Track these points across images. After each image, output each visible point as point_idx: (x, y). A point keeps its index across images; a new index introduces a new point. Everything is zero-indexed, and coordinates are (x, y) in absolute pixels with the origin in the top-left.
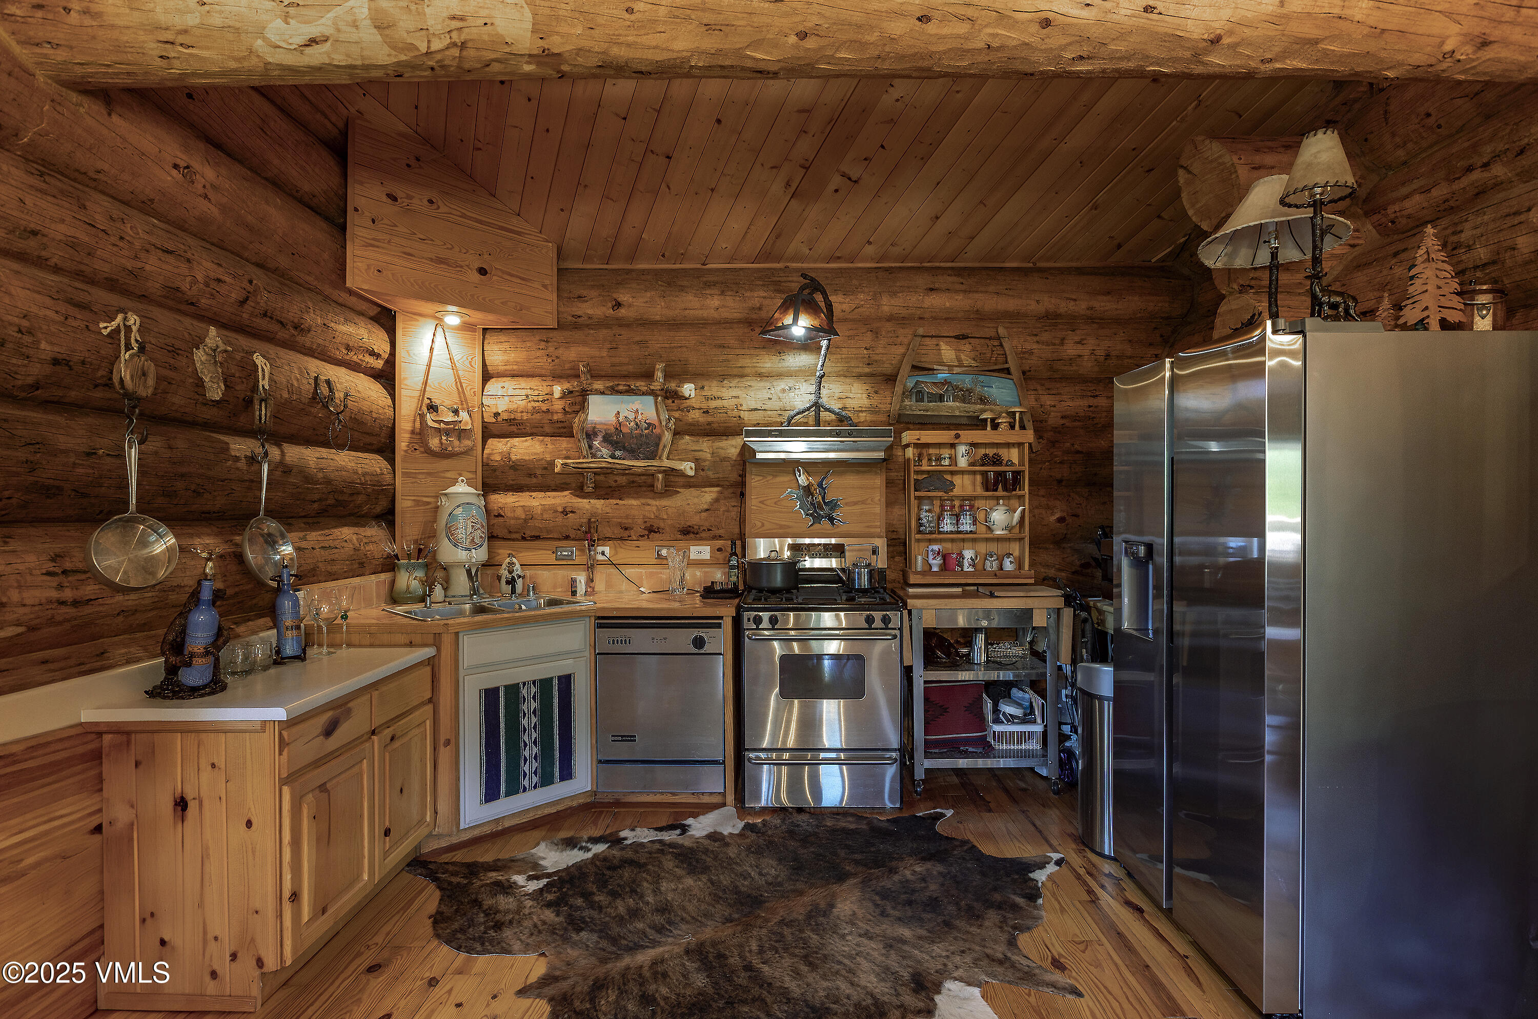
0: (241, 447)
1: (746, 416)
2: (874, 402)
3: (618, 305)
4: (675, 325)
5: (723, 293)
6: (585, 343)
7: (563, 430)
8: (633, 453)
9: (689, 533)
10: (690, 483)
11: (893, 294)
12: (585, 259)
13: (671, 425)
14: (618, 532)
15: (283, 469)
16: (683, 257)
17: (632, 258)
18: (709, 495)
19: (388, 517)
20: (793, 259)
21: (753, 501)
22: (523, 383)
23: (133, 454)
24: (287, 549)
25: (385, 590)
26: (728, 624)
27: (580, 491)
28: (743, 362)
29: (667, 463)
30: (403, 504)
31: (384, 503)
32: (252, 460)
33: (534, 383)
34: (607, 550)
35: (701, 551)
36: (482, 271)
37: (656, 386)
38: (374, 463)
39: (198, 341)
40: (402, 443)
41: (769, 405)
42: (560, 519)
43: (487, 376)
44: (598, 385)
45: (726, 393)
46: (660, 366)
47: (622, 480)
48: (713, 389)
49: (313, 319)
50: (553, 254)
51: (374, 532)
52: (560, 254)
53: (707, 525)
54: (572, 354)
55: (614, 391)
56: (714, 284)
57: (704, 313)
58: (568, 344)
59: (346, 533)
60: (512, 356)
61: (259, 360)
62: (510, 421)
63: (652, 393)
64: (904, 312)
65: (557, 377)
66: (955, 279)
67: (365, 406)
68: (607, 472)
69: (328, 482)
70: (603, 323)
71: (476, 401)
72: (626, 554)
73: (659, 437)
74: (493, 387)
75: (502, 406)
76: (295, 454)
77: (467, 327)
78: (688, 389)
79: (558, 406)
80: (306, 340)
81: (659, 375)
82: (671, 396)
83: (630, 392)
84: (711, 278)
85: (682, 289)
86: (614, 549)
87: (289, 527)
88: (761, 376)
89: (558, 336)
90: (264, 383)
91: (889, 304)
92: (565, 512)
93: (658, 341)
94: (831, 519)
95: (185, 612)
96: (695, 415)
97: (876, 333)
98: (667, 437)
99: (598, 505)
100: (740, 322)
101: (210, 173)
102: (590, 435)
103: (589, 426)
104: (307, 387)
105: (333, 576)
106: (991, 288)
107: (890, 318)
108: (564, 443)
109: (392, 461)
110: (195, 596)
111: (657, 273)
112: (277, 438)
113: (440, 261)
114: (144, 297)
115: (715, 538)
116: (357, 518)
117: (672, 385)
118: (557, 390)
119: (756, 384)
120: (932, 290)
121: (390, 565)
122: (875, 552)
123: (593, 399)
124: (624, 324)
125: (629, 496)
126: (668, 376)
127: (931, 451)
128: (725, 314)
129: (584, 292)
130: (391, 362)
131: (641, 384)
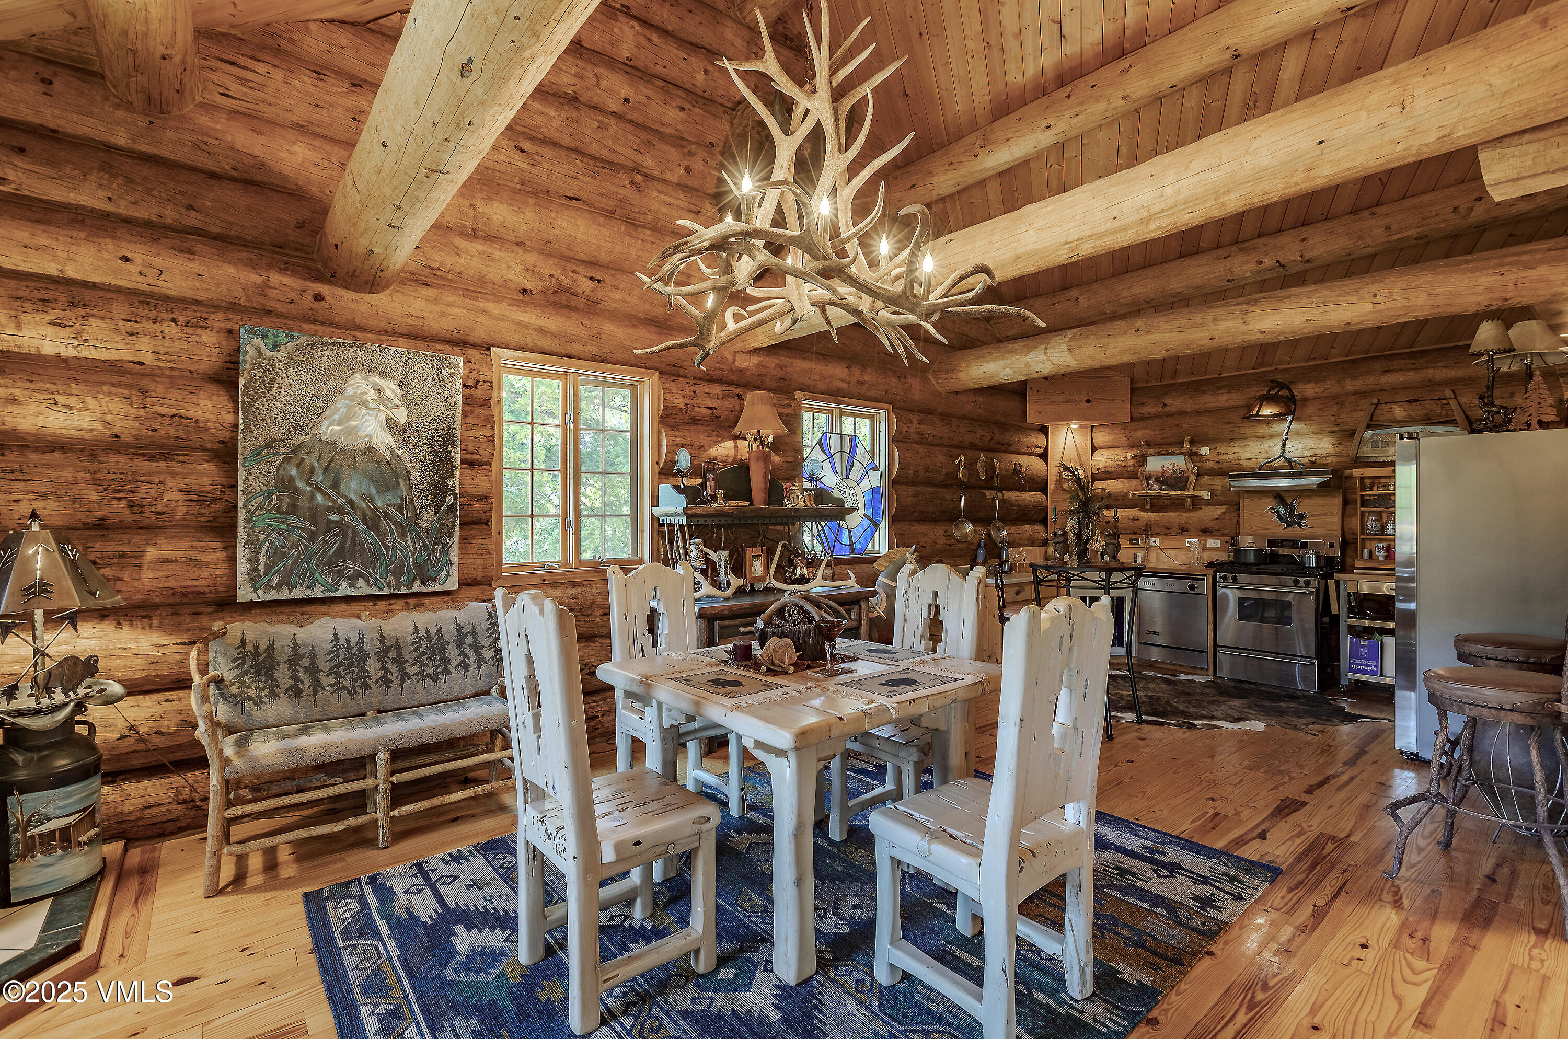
0: (990, 494)
1: (1244, 463)
2: (1338, 450)
3: (1166, 405)
4: (1199, 413)
5: (1229, 392)
6: (1146, 428)
7: (1133, 476)
8: (1172, 487)
9: (1206, 532)
10: (1209, 503)
11: (1355, 378)
12: (1147, 381)
13: (1195, 471)
14: (1164, 531)
15: (1003, 501)
16: (1205, 373)
17: (1174, 377)
18: (1221, 509)
19: (1044, 522)
20: (1280, 364)
21: (1245, 514)
22: (1113, 451)
23: (963, 500)
24: (1005, 533)
25: (1043, 554)
26: (1210, 578)
27: (1143, 509)
28: (1243, 431)
29: (1192, 492)
30: (1051, 515)
31: (1043, 515)
32: (994, 499)
33: (1119, 451)
34: (1157, 540)
35: (1214, 543)
36: (1088, 401)
37: (1184, 450)
38: (1038, 496)
39: (978, 459)
40: (1051, 486)
41: (1260, 456)
42: (1131, 523)
43: (1094, 449)
44: (1151, 451)
45: (1231, 450)
46: (1187, 438)
47: (1167, 502)
48: (1222, 448)
49: (1014, 439)
50: (1128, 383)
51: (1039, 528)
52: (1132, 381)
53: (1217, 528)
54: (1139, 434)
55: (1159, 454)
56: (1224, 387)
57: (1219, 404)
58: (1136, 429)
59: (1027, 527)
60: (1107, 438)
61: (995, 461)
62: (1106, 472)
63: (1182, 454)
64: (1366, 388)
65: (1131, 447)
66: (1408, 361)
67: (1035, 472)
68: (1158, 497)
69: (1019, 506)
70: (1158, 416)
71: (1088, 463)
72: (1169, 542)
73: (1188, 478)
74: (1097, 455)
75: (1101, 465)
76: (1009, 495)
77: (1081, 427)
78: (1205, 450)
79: (1131, 463)
80: (1011, 449)
81: (1187, 444)
82: (1193, 455)
83: (1168, 454)
84: (1222, 384)
85: (1203, 392)
86: (1162, 541)
87: (1005, 524)
88: (1258, 437)
89: (1133, 425)
90: (997, 470)
91: (1350, 385)
92: (1134, 519)
93: (1189, 423)
94: (1300, 525)
95: (976, 550)
96: (1210, 465)
97: (1341, 405)
98: (1193, 478)
99: (1153, 515)
100: (1243, 406)
101: (981, 399)
102: (1148, 478)
103: (1147, 473)
104: (1012, 467)
105: (1021, 546)
106: (1440, 364)
107: (1355, 393)
108: (1134, 483)
109: (1047, 495)
110: (979, 546)
111: (1188, 384)
112: (1000, 489)
113: (1067, 401)
114: (964, 448)
115: (1223, 535)
116: (1032, 522)
117: (1194, 449)
118: (1129, 455)
119: (1252, 443)
120: (1386, 371)
121: (1045, 543)
122: (1331, 546)
123: (1149, 459)
124: (1170, 415)
125: (1171, 511)
126: (1192, 442)
127: (1382, 480)
128: (1232, 403)
129: (1145, 401)
130: (1046, 449)
131: (1176, 450)
